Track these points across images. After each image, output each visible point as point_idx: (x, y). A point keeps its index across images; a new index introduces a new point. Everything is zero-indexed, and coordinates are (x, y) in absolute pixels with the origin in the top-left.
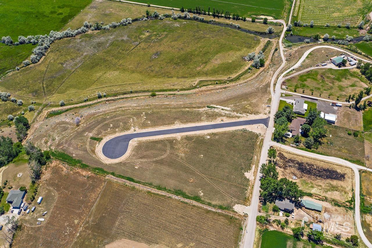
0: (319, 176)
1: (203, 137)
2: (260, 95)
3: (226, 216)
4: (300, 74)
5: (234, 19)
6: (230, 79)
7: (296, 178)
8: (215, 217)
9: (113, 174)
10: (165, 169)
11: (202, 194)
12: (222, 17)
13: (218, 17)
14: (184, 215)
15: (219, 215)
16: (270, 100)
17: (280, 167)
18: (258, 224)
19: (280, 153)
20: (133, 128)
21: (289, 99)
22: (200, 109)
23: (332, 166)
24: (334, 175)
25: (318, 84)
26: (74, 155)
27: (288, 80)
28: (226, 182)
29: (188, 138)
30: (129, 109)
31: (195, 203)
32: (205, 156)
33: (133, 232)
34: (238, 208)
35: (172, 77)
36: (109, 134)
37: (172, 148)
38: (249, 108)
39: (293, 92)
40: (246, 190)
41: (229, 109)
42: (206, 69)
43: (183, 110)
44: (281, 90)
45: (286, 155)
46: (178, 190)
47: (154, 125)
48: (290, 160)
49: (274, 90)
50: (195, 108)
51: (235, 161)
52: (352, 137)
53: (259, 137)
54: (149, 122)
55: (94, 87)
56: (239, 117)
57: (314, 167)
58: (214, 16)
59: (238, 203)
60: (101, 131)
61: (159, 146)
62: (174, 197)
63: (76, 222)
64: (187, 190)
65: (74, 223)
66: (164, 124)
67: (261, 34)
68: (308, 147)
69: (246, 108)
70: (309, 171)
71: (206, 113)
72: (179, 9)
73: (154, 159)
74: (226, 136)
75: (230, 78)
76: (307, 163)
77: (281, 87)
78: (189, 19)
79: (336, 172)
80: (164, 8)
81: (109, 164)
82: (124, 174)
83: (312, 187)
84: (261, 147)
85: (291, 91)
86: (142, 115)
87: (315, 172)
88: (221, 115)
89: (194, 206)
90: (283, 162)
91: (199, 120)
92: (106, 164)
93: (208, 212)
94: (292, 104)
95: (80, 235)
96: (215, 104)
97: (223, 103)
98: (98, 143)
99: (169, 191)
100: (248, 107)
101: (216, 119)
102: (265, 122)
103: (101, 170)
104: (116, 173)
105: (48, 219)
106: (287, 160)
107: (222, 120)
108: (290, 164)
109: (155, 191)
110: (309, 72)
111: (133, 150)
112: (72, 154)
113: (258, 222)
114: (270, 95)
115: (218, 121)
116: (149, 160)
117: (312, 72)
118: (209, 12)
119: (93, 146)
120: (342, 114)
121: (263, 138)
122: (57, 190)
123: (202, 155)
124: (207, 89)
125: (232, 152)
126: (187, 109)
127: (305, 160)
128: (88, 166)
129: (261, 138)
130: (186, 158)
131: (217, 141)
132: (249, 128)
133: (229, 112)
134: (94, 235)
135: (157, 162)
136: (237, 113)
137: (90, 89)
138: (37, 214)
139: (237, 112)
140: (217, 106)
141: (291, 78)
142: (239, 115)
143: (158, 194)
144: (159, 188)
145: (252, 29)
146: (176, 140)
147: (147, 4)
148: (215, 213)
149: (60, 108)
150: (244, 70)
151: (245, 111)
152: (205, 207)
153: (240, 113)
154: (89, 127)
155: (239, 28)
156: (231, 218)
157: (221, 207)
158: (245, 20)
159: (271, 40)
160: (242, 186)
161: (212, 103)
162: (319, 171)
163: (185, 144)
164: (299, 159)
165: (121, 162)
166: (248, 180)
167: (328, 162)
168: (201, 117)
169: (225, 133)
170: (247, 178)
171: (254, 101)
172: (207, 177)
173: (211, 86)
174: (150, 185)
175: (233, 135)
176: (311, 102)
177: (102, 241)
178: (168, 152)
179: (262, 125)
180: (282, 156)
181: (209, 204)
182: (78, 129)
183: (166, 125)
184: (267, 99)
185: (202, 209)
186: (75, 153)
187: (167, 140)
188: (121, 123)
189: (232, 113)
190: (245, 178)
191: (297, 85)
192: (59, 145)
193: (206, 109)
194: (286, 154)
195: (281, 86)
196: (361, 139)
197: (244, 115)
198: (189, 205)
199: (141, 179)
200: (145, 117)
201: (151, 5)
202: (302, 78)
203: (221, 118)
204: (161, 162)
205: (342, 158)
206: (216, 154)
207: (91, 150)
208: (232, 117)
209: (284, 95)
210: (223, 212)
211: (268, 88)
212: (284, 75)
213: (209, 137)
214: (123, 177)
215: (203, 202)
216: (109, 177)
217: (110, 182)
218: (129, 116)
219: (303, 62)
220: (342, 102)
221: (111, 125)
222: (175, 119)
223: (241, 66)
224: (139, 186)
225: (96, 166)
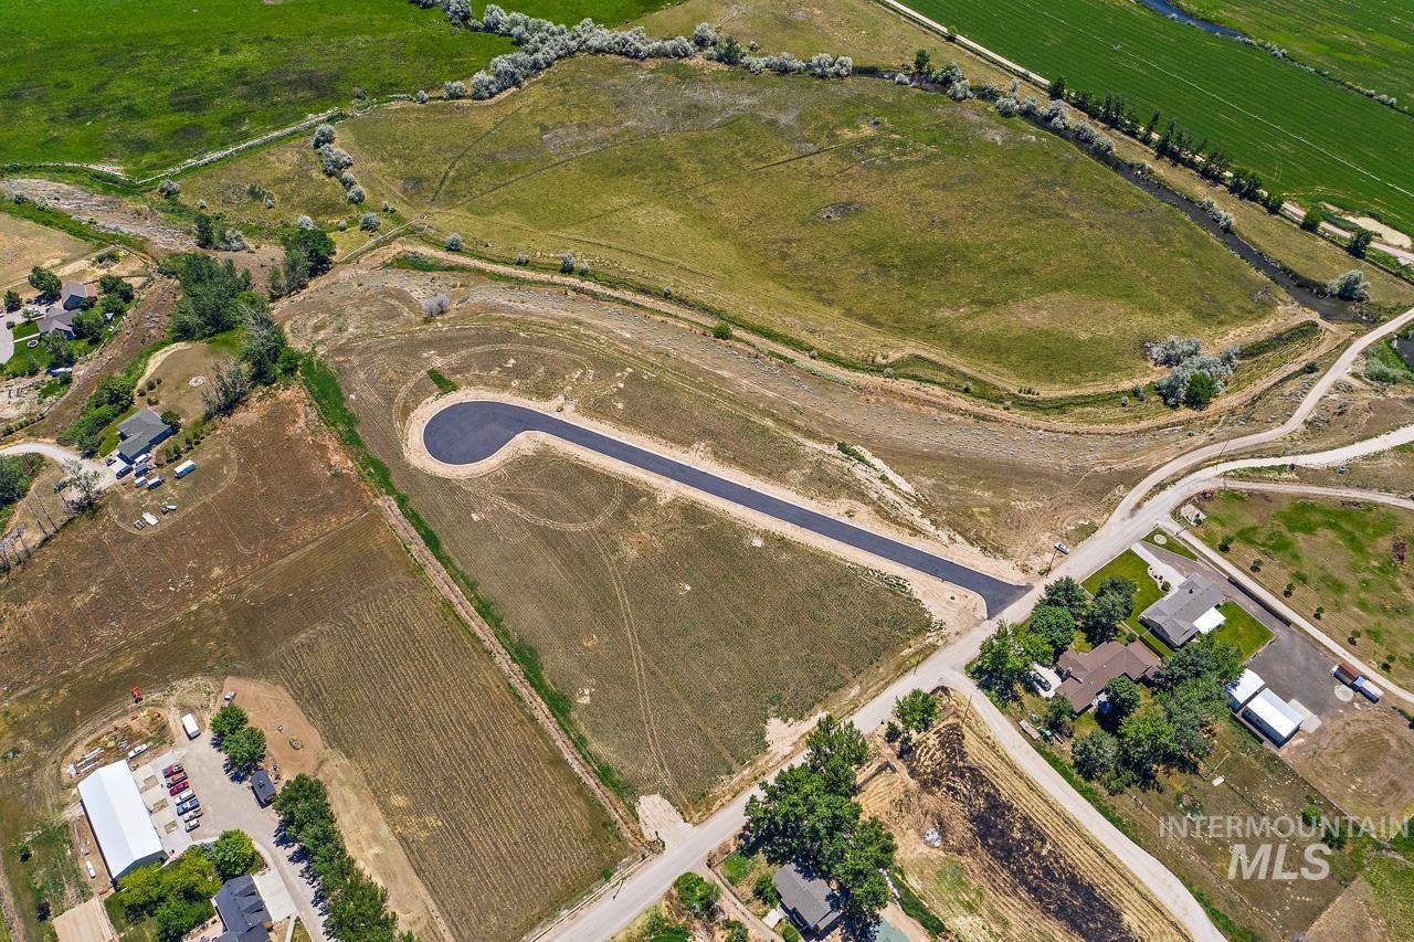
0: (1031, 890)
1: (739, 532)
2: (1066, 493)
3: (595, 808)
4: (1306, 496)
5: (1235, 188)
6: (1030, 396)
7: (937, 844)
8: (564, 790)
9: (402, 501)
10: (548, 567)
11: (586, 700)
12: (1191, 164)
13: (1176, 159)
14: (481, 727)
15: (581, 790)
16: (1088, 531)
17: (913, 773)
18: (669, 896)
19: (955, 728)
20: (562, 401)
21: (1170, 562)
22: (810, 443)
23: (1118, 885)
24: (1094, 920)
25: (1355, 569)
26: (352, 397)
27: (1233, 496)
28: (687, 709)
29: (691, 512)
30: (595, 339)
31: (541, 710)
32: (695, 593)
33: (317, 686)
34: (654, 811)
35: (829, 303)
36: (486, 384)
37: (621, 515)
38: (982, 519)
39: (1212, 547)
40: (730, 772)
41: (906, 487)
42: (968, 325)
43: (755, 418)
44: (1169, 516)
45: (971, 744)
46: (530, 649)
47: (629, 420)
48: (970, 769)
49: (1139, 506)
50: (796, 429)
51: (776, 662)
53: (928, 634)
54: (620, 406)
55: (574, 232)
56: (916, 531)
57: (1042, 847)
58: (1163, 150)
59: (668, 797)
60: (470, 366)
61: (589, 489)
62: (503, 660)
63: (217, 572)
64: (554, 662)
65: (210, 570)
66: (657, 432)
67: (1299, 286)
68: (1084, 770)
69: (971, 517)
70: (1009, 852)
71: (819, 463)
72: (1047, 82)
73: (542, 522)
74: (818, 568)
75: (1029, 392)
76: (1025, 819)
77: (1177, 504)
78: (1056, 131)
79: (1117, 915)
80: (995, 62)
81: (416, 469)
82: (428, 517)
83: (971, 908)
84: (902, 670)
85: (1208, 539)
86: (619, 374)
87: (1032, 867)
88: (861, 495)
89: (533, 719)
90: (939, 764)
91: (777, 476)
92: (408, 466)
93: (558, 762)
94: (1166, 587)
95: (196, 613)
96: (871, 449)
97: (901, 457)
98: (436, 393)
99: (503, 635)
100: (982, 514)
101: (833, 498)
102: (998, 594)
103: (384, 471)
104: (412, 504)
105: (165, 526)
106: (961, 764)
107: (850, 514)
108: (959, 786)
109: (466, 610)
110: (1357, 504)
111: (509, 464)
112: (352, 391)
113: (675, 892)
114: (1106, 516)
115: (835, 510)
116: (527, 516)
117: (1370, 510)
118: (1150, 129)
119: (417, 395)
120: (1351, 730)
121: (940, 643)
122: (242, 468)
123: (688, 588)
124: (914, 392)
125: (793, 629)
126: (769, 423)
127: (1027, 804)
128: (359, 443)
129: (931, 638)
130: (634, 569)
131: (775, 570)
132: (920, 584)
133: (898, 499)
134: (226, 633)
135: (542, 532)
136: (922, 517)
137: (560, 234)
138: (152, 500)
139: (928, 510)
141: (1251, 494)
142: (924, 523)
143: (465, 626)
144: (485, 610)
145: (1277, 254)
146: (652, 498)
147: (945, 30)
148: (573, 778)
149: (441, 254)
150: (1105, 387)
151: (960, 523)
152: (559, 743)
153: (933, 522)
154: (448, 339)
155: (1227, 230)
156: (608, 824)
157: (604, 774)
158: (1274, 208)
159: (1322, 323)
160: (726, 754)
161: (867, 442)
162: (1048, 872)
163: (667, 526)
164: (1007, 788)
165: (450, 481)
166: (763, 746)
167: (1115, 862)
168: (788, 469)
169: (820, 558)
170: (767, 739)
171: (1023, 505)
172: (644, 660)
173: (938, 390)
174: (470, 586)
175: (846, 577)
176: (1254, 620)
177: (232, 659)
178: (599, 521)
179: (978, 602)
180: (952, 741)
181: (579, 743)
182: (422, 330)
183: (664, 438)
184: (1081, 522)
185: (547, 743)
186: (360, 392)
187: (625, 484)
188: (541, 370)
189: (905, 506)
190: (761, 734)
191: (1253, 529)
192: (340, 350)
193: (828, 452)
194: (976, 744)
195: (1184, 504)
196: (1346, 867)
197: (943, 535)
198: (521, 709)
199: (458, 557)
200: (622, 386)
201: (959, 37)
202: (1302, 515)
203: (854, 502)
204: (552, 540)
205: (1189, 886)
206: (735, 609)
207: (404, 406)
208: (895, 521)
209: (1161, 540)
210: (598, 792)
211: (1122, 487)
212: (1234, 471)
213: (758, 543)
214: (418, 524)
215: (566, 725)
216: (387, 504)
217: (376, 517)
219: (1366, 458)
220: (1400, 686)
221: (512, 361)
222: (705, 433)
223: (1110, 367)
224: (437, 574)
225: (378, 455)
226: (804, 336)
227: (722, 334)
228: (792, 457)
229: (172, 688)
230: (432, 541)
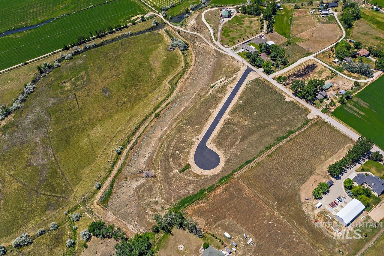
0: (309, 73)
1: (238, 104)
2: (223, 59)
3: (313, 125)
4: (221, 34)
5: (117, 30)
8: (311, 130)
9: (234, 171)
10: (253, 138)
11: (289, 128)
12: (106, 34)
13: (104, 36)
14: (300, 145)
15: (310, 128)
16: (232, 58)
18: (327, 114)
20: (195, 139)
21: (239, 50)
22: (210, 93)
23: (304, 64)
24: (311, 67)
25: (237, 32)
26: (191, 192)
27: (222, 41)
28: (286, 112)
29: (233, 112)
30: (169, 133)
31: (293, 135)
32: (256, 112)
33: (298, 179)
36: (187, 157)
37: (235, 125)
38: (231, 70)
39: (234, 45)
40: (299, 106)
41: (223, 79)
42: (159, 74)
43: (201, 101)
44: (227, 48)
46: (278, 139)
47: (203, 125)
48: (289, 77)
49: (225, 51)
50: (205, 95)
51: (272, 99)
52: (289, 46)
53: (261, 79)
54: (197, 126)
55: (99, 152)
56: (235, 79)
57: (301, 71)
58: (100, 37)
59: (307, 115)
60: (178, 162)
61: (227, 131)
62: (281, 143)
63: (267, 214)
64: (280, 134)
65: (268, 216)
66: (207, 119)
68: (285, 65)
70: (303, 74)
71: (216, 91)
72: (61, 49)
73: (239, 139)
74: (247, 93)
75: (183, 67)
76: (296, 72)
78: (82, 52)
80: (44, 57)
81: (222, 170)
82: (240, 164)
85: (232, 45)
86: (184, 127)
88: (226, 86)
89: (296, 137)
90: (288, 80)
91: (220, 99)
92: (221, 172)
93: (304, 131)
94: (245, 51)
95: (283, 215)
96: (212, 83)
97: (214, 78)
98: (190, 169)
99: (275, 144)
100: (229, 70)
101: (227, 90)
102: (250, 70)
103: (224, 178)
104: (235, 169)
105: (251, 235)
107: (231, 88)
108: (292, 78)
109: (269, 152)
110: (222, 29)
111: (219, 148)
112: (188, 193)
113: (326, 113)
114: (228, 55)
115: (230, 91)
116: (237, 143)
118: (92, 36)
119: (190, 174)
120: (270, 39)
121: (263, 78)
122: (225, 218)
124: (181, 84)
125: (263, 97)
126: (203, 99)
127: (293, 71)
128: (212, 186)
130: (251, 121)
131: (248, 99)
132: (249, 79)
133: (226, 80)
134: (288, 206)
135: (242, 139)
136: (231, 78)
138: (241, 243)
139: (229, 77)
140: (216, 83)
141: (221, 39)
142: (232, 78)
143: (273, 152)
144: (268, 148)
145: (142, 29)
146: (229, 119)
147: (22, 64)
148: (307, 129)
150: (182, 57)
151: (232, 73)
152: (300, 132)
154: (165, 169)
155: (132, 34)
156: (316, 123)
157: (305, 124)
158: (127, 27)
159: (165, 29)
160: (295, 107)
161: (210, 84)
162: (305, 71)
163: (238, 116)
164: (291, 73)
165: (226, 162)
166: (292, 102)
167: (301, 64)
168: (218, 96)
169: (244, 92)
171: (227, 64)
172: (276, 119)
173: (181, 80)
174: (261, 152)
175: (249, 89)
176: (251, 43)
177: (296, 202)
178: (237, 129)
179: (252, 72)
181: (299, 128)
182: (159, 177)
183: (209, 118)
184: (230, 58)
185: (301, 134)
186: (190, 190)
187: (225, 124)
188: (181, 145)
189: (228, 80)
190: (289, 102)
191: (230, 40)
192: (168, 201)
193: (213, 90)
194: (283, 76)
195: (224, 46)
196: (294, 44)
197: (235, 75)
198: (293, 139)
199: (253, 156)
200: (189, 126)
201: (27, 62)
202: (225, 35)
203: (228, 87)
204: (244, 138)
205: (302, 58)
206: (260, 105)
207: (196, 177)
209: (233, 50)
210: (309, 125)
211: (220, 53)
212: (215, 40)
213: (241, 102)
214: (243, 166)
215: (296, 131)
216: (236, 175)
217: (241, 177)
218: (177, 136)
219: (211, 27)
220: (261, 33)
221: (177, 152)
222: (207, 110)
223: (175, 55)
224: (259, 160)
225: (217, 181)
226: (159, 101)
227: (157, 116)
228: (214, 96)
229: (308, 215)
230: (248, 162)
